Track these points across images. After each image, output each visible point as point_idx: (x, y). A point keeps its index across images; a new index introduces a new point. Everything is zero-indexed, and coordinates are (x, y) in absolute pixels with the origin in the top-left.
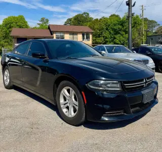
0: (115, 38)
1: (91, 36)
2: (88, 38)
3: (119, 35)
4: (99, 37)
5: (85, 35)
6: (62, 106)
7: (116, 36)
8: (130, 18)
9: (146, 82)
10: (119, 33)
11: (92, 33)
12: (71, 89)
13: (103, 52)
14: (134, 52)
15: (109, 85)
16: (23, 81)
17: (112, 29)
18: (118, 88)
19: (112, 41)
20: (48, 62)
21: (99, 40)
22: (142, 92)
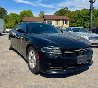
1: (68, 22)
2: (66, 23)
3: (87, 21)
4: (74, 22)
6: (29, 61)
7: (85, 22)
10: (87, 20)
11: (69, 20)
12: (33, 52)
13: (70, 31)
14: (91, 32)
17: (82, 18)
19: (82, 25)
21: (73, 24)
22: (77, 57)
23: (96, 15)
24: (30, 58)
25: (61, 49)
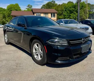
0: (70, 16)
1: (56, 15)
2: (54, 16)
4: (61, 15)
5: (53, 14)
6: (34, 54)
7: (71, 14)
8: (79, 3)
9: (84, 40)
10: (73, 13)
11: (56, 13)
13: (62, 23)
14: (81, 23)
15: (60, 42)
16: (15, 40)
18: (66, 43)
20: (27, 29)
23: (81, 8)
24: (34, 51)
25: (68, 40)
